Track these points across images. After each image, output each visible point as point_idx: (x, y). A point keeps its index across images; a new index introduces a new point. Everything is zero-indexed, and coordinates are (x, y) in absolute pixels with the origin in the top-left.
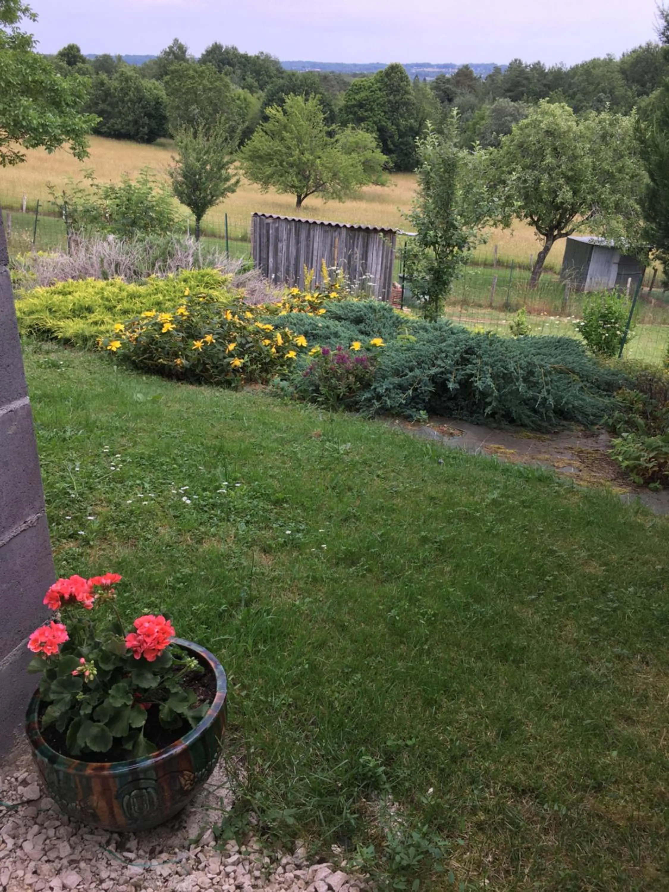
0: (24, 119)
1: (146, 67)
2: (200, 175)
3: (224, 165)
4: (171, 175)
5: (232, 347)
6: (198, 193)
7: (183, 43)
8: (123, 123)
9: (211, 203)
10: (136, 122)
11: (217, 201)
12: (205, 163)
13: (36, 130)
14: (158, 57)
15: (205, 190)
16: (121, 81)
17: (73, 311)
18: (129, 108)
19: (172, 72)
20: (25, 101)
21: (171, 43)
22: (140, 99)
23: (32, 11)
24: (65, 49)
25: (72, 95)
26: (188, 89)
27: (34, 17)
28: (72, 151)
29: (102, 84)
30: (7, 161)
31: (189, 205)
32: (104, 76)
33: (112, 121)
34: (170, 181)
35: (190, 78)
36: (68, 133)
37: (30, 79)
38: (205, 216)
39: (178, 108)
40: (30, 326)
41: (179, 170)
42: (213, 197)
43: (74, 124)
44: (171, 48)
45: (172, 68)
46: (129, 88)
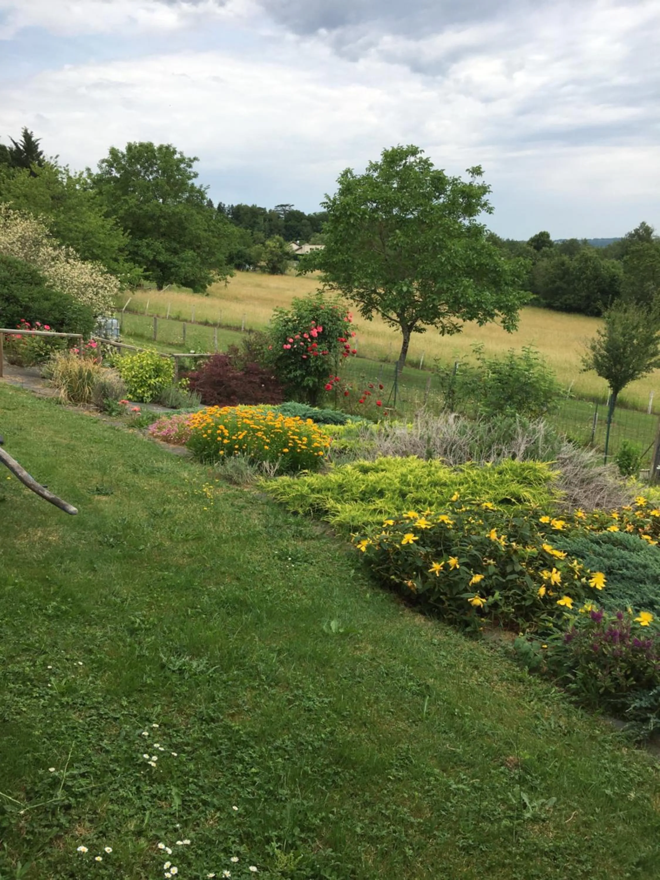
0: (462, 296)
1: (610, 247)
2: (624, 349)
3: (654, 340)
4: (593, 348)
5: (477, 578)
6: (618, 367)
7: (650, 226)
8: (576, 298)
9: (632, 377)
10: (588, 297)
11: (640, 376)
12: (632, 338)
13: (471, 305)
14: (622, 239)
15: (628, 364)
16: (581, 262)
17: (364, 493)
18: (584, 285)
19: (633, 252)
20: (466, 281)
21: (637, 226)
22: (596, 277)
23: (490, 206)
24: (536, 236)
25: (512, 275)
26: (646, 266)
27: (490, 211)
28: (503, 324)
29: (563, 264)
30: (446, 331)
31: (607, 378)
32: (565, 258)
33: (566, 296)
34: (591, 354)
35: (650, 257)
36: (500, 309)
37: (475, 263)
38: (623, 389)
39: (633, 284)
40: (311, 505)
41: (603, 345)
42: (635, 371)
43: (508, 301)
44: (636, 231)
45: (633, 248)
46: (587, 267)
